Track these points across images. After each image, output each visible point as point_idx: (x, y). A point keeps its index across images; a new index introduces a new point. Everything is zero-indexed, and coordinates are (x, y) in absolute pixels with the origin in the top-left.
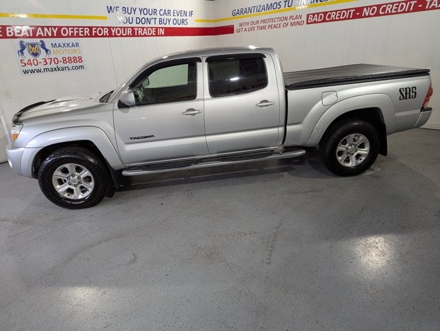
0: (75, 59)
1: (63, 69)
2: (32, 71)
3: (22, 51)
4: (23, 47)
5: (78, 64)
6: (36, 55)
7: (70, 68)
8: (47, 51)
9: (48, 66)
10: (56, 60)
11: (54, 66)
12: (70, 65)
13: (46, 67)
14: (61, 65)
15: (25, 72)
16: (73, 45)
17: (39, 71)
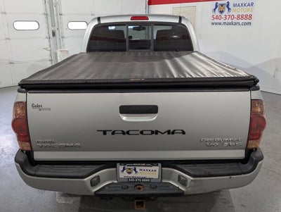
0: (246, 16)
1: (235, 24)
2: (216, 24)
3: (215, 10)
4: (216, 6)
5: (248, 21)
6: (221, 12)
7: (241, 23)
8: (229, 9)
9: (227, 21)
10: (232, 17)
11: (230, 21)
12: (241, 21)
13: (225, 21)
14: (235, 21)
15: (213, 24)
16: (249, 5)
17: (220, 24)
